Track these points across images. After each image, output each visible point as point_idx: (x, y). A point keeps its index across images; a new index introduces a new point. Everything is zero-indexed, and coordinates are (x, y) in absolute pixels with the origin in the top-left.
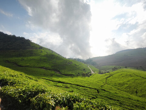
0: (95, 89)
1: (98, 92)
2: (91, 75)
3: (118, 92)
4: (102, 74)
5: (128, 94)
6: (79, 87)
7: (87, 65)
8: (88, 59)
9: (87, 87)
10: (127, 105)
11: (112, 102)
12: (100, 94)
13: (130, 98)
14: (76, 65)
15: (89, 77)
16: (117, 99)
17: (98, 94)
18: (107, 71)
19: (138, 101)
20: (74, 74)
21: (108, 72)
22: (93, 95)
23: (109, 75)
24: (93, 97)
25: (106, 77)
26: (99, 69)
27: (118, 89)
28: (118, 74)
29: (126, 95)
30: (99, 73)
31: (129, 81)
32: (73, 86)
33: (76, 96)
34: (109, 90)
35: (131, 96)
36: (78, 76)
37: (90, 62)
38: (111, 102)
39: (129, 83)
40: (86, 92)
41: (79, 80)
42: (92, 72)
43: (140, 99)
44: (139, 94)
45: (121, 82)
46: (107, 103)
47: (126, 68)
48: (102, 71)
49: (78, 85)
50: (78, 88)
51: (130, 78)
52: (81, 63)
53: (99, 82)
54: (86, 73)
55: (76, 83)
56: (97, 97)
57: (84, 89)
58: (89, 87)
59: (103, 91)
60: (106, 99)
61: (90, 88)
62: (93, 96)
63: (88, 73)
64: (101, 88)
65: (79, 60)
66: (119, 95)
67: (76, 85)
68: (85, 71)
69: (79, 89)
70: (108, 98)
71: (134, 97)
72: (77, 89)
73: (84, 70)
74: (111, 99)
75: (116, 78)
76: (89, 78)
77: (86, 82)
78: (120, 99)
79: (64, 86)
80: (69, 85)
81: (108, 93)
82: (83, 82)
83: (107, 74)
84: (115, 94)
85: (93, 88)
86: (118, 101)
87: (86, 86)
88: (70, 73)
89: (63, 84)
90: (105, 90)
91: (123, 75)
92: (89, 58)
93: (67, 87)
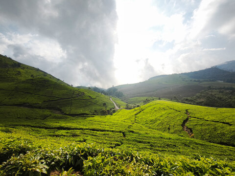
0: (120, 132)
1: (124, 136)
2: (114, 112)
3: (149, 132)
4: (130, 109)
5: (161, 132)
6: (95, 132)
7: (108, 97)
8: (111, 88)
9: (108, 131)
10: (159, 147)
11: (141, 145)
12: (126, 138)
13: (162, 138)
14: (92, 98)
15: (112, 115)
16: (148, 141)
17: (123, 138)
18: (137, 105)
19: (170, 139)
20: (87, 112)
21: (138, 106)
22: (116, 141)
23: (138, 111)
24: (117, 144)
25: (135, 113)
26: (127, 103)
27: (150, 128)
28: (150, 108)
29: (157, 134)
30: (126, 108)
31: (162, 116)
32: (86, 132)
33: (88, 149)
34: (138, 131)
35: (163, 134)
36: (95, 115)
37: (114, 92)
38: (141, 147)
39: (161, 118)
40: (106, 138)
41: (98, 121)
42: (117, 108)
43: (172, 136)
44: (172, 131)
45: (153, 118)
46: (135, 149)
47: (159, 99)
48: (130, 105)
49: (94, 130)
50: (94, 134)
51: (163, 112)
52: (100, 94)
53: (125, 121)
54: (108, 109)
55: (91, 127)
56: (122, 143)
57: (104, 134)
58: (112, 130)
59: (131, 133)
60: (134, 143)
61: (112, 131)
62: (117, 143)
63: (111, 110)
64: (128, 129)
65: (96, 89)
66: (149, 135)
67: (91, 130)
68: (106, 107)
69: (95, 136)
70: (137, 141)
71: (166, 135)
72: (93, 135)
73: (104, 104)
74: (140, 142)
75: (147, 113)
76: (112, 116)
77: (106, 124)
78: (150, 141)
79: (69, 134)
80: (78, 132)
81: (137, 134)
82: (103, 123)
83: (136, 109)
84: (147, 135)
85: (117, 130)
86: (149, 143)
87: (106, 129)
88: (81, 111)
89: (68, 131)
90: (133, 132)
91: (155, 109)
92: (112, 87)
93: (74, 135)
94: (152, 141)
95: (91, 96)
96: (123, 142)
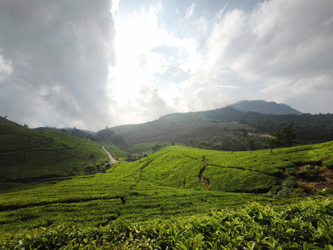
0: (117, 197)
1: (124, 202)
2: (108, 167)
3: (159, 191)
4: (134, 160)
5: (175, 189)
6: (73, 204)
7: (98, 145)
8: (103, 130)
9: (96, 199)
10: (171, 209)
11: (148, 212)
12: (126, 205)
13: (175, 196)
14: (68, 148)
15: (104, 172)
16: (157, 204)
17: (122, 206)
18: (144, 154)
19: (185, 195)
20: (57, 172)
21: (145, 156)
22: (110, 213)
23: (146, 162)
24: (111, 217)
25: (141, 165)
26: (129, 152)
27: (161, 185)
28: (161, 158)
29: (169, 191)
30: (127, 160)
31: (176, 167)
32: (53, 207)
34: (144, 191)
35: (177, 190)
36: (74, 175)
37: (107, 136)
38: (147, 214)
39: (175, 170)
40: (93, 211)
41: (79, 185)
42: (113, 161)
43: (188, 192)
44: (187, 185)
45: (166, 170)
46: (139, 219)
47: (173, 144)
48: (134, 155)
49: (69, 201)
50: (70, 208)
51: (178, 162)
52: (84, 140)
53: (126, 179)
54: (97, 164)
55: (64, 197)
56: (119, 214)
57: (90, 206)
58: (103, 196)
59: (134, 197)
60: (138, 210)
61: (104, 198)
62: (112, 215)
63: (102, 164)
64: (130, 191)
65: (76, 132)
66: (160, 195)
67: (63, 202)
68: (94, 161)
69: (72, 211)
70: (142, 207)
71: (181, 191)
72: (68, 211)
73: (92, 157)
74: (147, 207)
75: (157, 164)
76: (104, 175)
77: (94, 188)
78: (161, 203)
79: (13, 218)
80: (35, 210)
81: (143, 197)
82: (88, 188)
83: (142, 159)
84: (156, 196)
85: (112, 195)
86: (159, 206)
87: (93, 196)
89: (13, 212)
90: (136, 194)
91: (168, 158)
92: (105, 128)
93: (26, 218)
94: (163, 202)
95: (67, 143)
96: (121, 211)
